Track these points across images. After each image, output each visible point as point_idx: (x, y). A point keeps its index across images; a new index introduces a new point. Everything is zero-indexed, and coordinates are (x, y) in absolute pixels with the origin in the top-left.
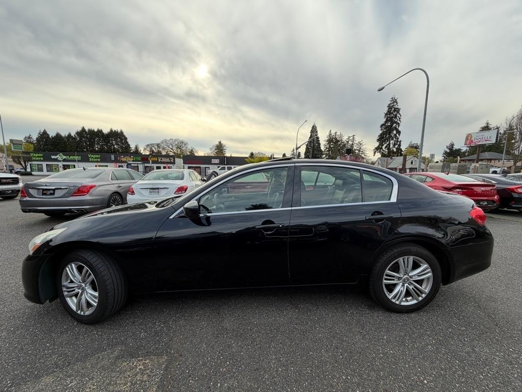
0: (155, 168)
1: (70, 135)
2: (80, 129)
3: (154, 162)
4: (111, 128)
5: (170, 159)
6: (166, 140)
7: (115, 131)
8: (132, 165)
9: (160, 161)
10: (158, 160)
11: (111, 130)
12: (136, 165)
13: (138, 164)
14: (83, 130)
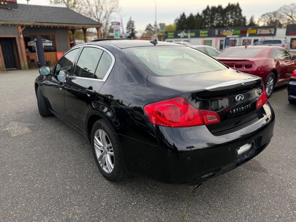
0: (252, 42)
1: (198, 15)
2: (205, 8)
3: (251, 35)
4: (229, 3)
5: (270, 31)
6: (285, 6)
7: (232, 4)
8: (230, 39)
9: (258, 33)
10: (257, 32)
11: (229, 4)
12: (234, 39)
13: (235, 38)
14: (208, 8)
